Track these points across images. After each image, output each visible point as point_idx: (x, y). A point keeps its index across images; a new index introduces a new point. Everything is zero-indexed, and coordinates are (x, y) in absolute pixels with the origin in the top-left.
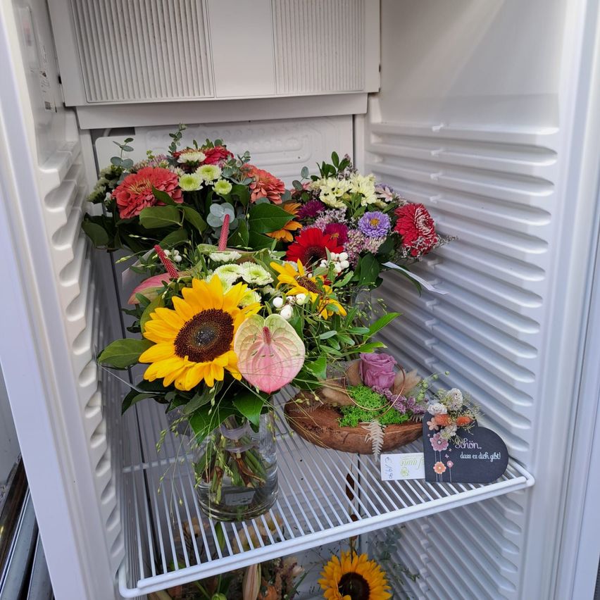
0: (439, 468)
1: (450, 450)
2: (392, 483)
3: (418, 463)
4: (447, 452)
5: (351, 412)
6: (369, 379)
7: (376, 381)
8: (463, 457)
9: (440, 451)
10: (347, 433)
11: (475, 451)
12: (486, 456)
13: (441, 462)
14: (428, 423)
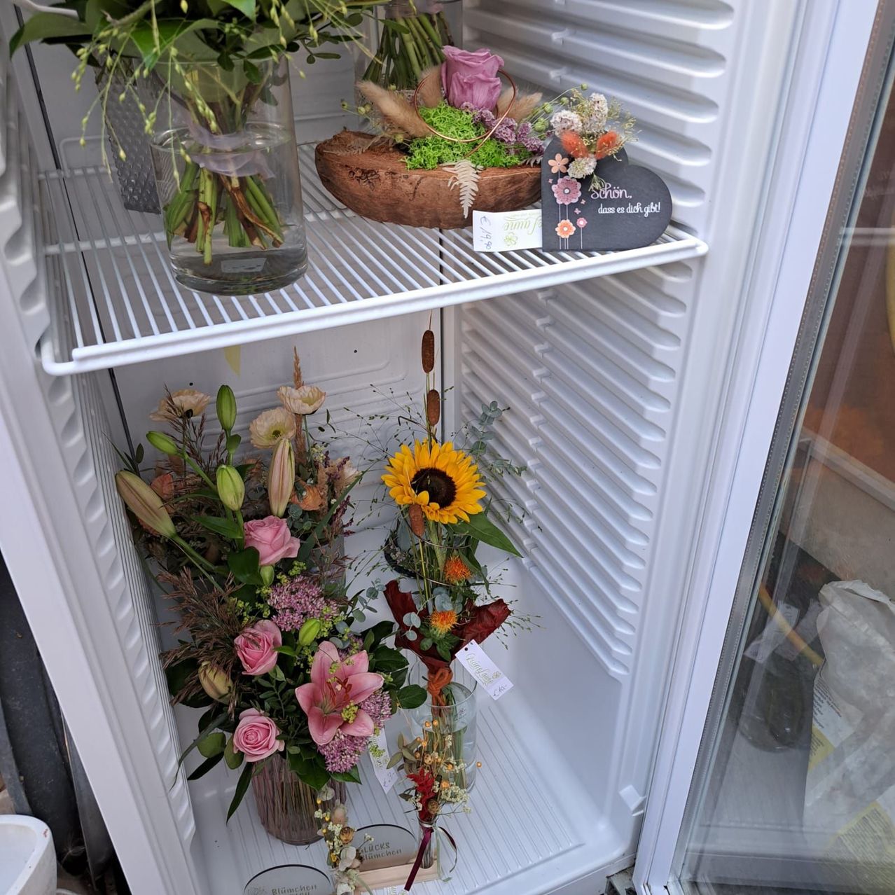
0: (565, 229)
1: (583, 202)
2: (491, 255)
3: (532, 225)
4: (577, 205)
5: (426, 145)
6: (456, 91)
7: (469, 93)
8: (602, 211)
9: (567, 203)
10: (418, 177)
11: (622, 202)
12: (638, 208)
13: (568, 221)
14: (551, 162)
